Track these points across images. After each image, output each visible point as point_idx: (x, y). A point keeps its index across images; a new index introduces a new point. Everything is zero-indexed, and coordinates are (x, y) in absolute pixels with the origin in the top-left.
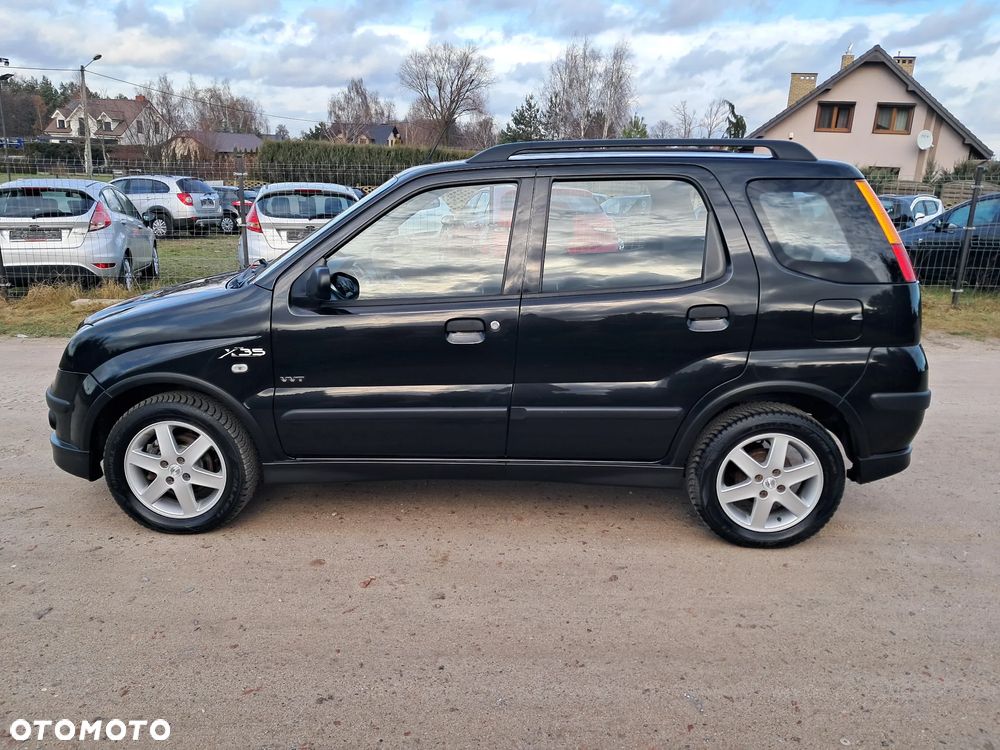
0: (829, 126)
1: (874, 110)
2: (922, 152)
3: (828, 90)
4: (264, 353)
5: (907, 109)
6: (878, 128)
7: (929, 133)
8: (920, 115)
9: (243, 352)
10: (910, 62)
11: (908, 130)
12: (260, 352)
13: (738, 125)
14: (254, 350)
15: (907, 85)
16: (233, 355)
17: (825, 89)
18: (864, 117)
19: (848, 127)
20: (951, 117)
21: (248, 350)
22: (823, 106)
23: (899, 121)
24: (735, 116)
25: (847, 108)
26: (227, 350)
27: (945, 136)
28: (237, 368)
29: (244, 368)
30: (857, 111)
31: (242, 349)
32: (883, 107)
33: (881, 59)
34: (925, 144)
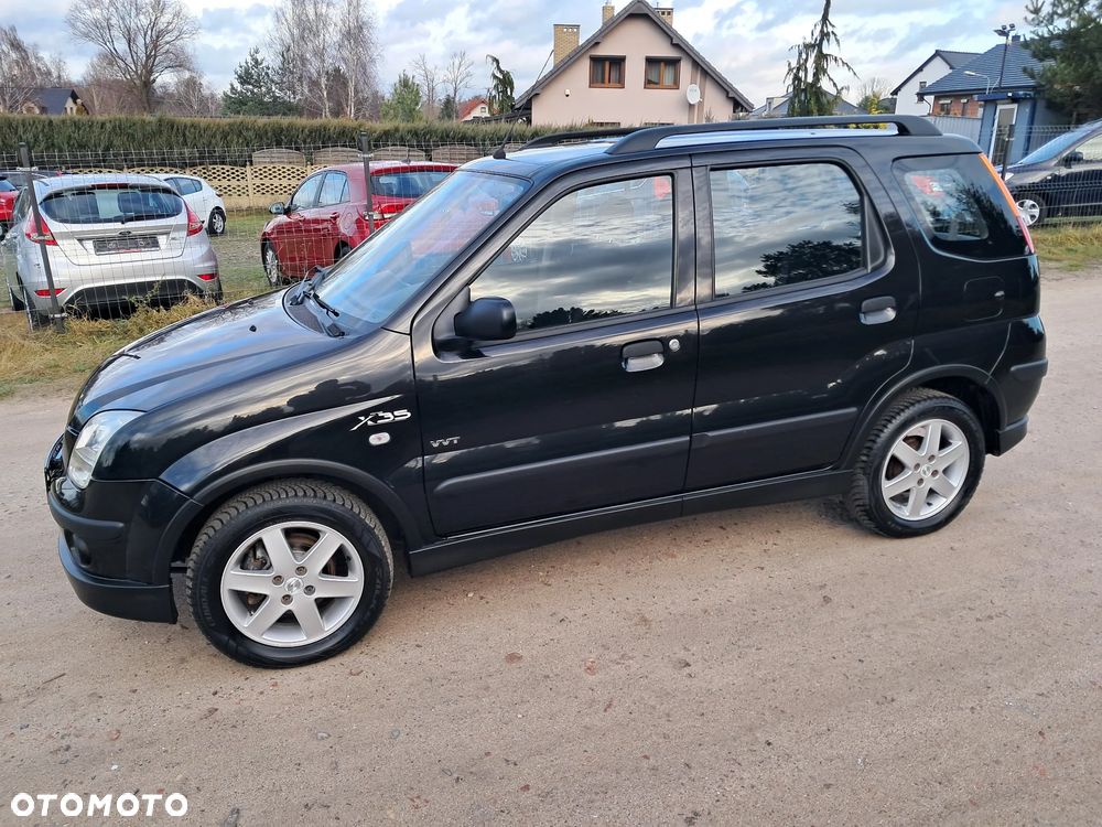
0: (603, 82)
1: (643, 64)
2: (691, 106)
3: (597, 44)
4: (409, 415)
5: (673, 63)
6: (649, 83)
7: (696, 87)
8: (685, 69)
9: (383, 418)
10: (669, 13)
11: (676, 85)
12: (403, 414)
13: (505, 82)
14: (396, 413)
15: (671, 39)
16: (370, 423)
17: (595, 42)
18: (635, 71)
19: (621, 83)
20: (714, 71)
21: (389, 415)
22: (596, 60)
23: (668, 75)
24: (501, 72)
25: (618, 62)
26: (362, 418)
27: (711, 91)
28: (375, 440)
29: (385, 438)
30: (628, 65)
31: (381, 414)
32: (651, 61)
33: (646, 11)
34: (694, 98)
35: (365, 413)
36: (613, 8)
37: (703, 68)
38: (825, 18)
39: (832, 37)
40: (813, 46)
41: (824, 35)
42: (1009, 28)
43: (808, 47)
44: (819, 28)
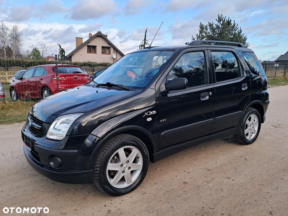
0: (91, 52)
1: (101, 48)
2: (114, 59)
3: (89, 42)
4: (156, 112)
5: (109, 48)
6: (103, 53)
7: (115, 54)
8: (112, 50)
9: (150, 113)
10: (106, 36)
11: (110, 53)
12: (154, 112)
13: (62, 51)
14: (153, 112)
15: (108, 42)
18: (99, 50)
19: (95, 52)
20: (119, 50)
21: (151, 112)
22: (89, 46)
23: (107, 51)
24: (61, 49)
25: (95, 47)
27: (118, 55)
28: (148, 120)
29: (151, 119)
30: (97, 48)
32: (103, 47)
33: (101, 35)
34: (115, 57)
35: (146, 112)
36: (92, 34)
37: (116, 50)
38: (145, 39)
39: (147, 44)
40: (143, 46)
41: (145, 43)
42: (188, 43)
43: (141, 46)
44: (144, 42)
